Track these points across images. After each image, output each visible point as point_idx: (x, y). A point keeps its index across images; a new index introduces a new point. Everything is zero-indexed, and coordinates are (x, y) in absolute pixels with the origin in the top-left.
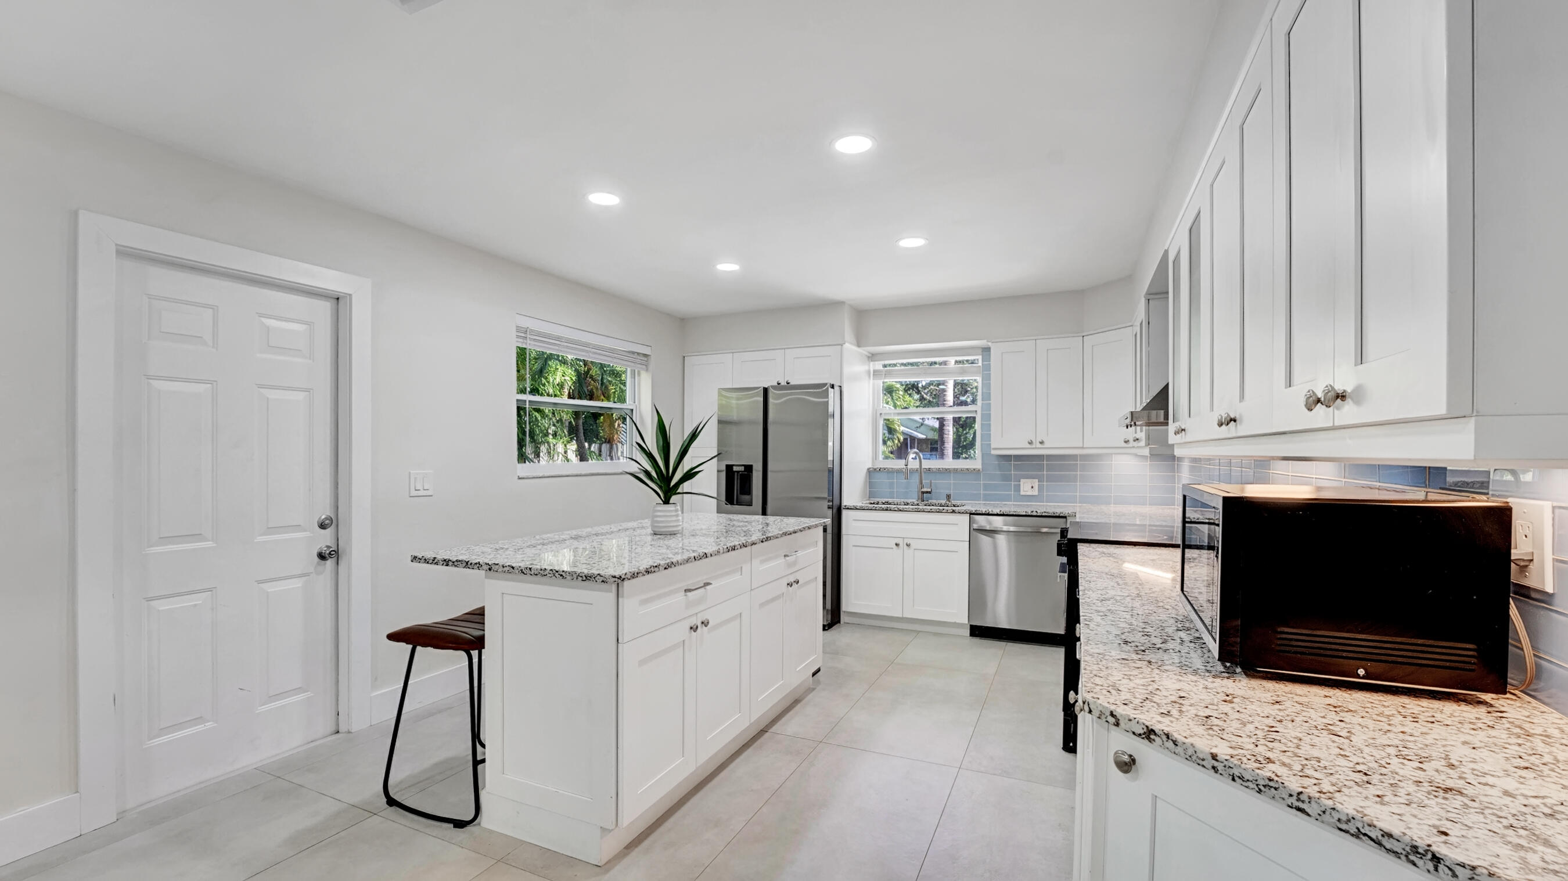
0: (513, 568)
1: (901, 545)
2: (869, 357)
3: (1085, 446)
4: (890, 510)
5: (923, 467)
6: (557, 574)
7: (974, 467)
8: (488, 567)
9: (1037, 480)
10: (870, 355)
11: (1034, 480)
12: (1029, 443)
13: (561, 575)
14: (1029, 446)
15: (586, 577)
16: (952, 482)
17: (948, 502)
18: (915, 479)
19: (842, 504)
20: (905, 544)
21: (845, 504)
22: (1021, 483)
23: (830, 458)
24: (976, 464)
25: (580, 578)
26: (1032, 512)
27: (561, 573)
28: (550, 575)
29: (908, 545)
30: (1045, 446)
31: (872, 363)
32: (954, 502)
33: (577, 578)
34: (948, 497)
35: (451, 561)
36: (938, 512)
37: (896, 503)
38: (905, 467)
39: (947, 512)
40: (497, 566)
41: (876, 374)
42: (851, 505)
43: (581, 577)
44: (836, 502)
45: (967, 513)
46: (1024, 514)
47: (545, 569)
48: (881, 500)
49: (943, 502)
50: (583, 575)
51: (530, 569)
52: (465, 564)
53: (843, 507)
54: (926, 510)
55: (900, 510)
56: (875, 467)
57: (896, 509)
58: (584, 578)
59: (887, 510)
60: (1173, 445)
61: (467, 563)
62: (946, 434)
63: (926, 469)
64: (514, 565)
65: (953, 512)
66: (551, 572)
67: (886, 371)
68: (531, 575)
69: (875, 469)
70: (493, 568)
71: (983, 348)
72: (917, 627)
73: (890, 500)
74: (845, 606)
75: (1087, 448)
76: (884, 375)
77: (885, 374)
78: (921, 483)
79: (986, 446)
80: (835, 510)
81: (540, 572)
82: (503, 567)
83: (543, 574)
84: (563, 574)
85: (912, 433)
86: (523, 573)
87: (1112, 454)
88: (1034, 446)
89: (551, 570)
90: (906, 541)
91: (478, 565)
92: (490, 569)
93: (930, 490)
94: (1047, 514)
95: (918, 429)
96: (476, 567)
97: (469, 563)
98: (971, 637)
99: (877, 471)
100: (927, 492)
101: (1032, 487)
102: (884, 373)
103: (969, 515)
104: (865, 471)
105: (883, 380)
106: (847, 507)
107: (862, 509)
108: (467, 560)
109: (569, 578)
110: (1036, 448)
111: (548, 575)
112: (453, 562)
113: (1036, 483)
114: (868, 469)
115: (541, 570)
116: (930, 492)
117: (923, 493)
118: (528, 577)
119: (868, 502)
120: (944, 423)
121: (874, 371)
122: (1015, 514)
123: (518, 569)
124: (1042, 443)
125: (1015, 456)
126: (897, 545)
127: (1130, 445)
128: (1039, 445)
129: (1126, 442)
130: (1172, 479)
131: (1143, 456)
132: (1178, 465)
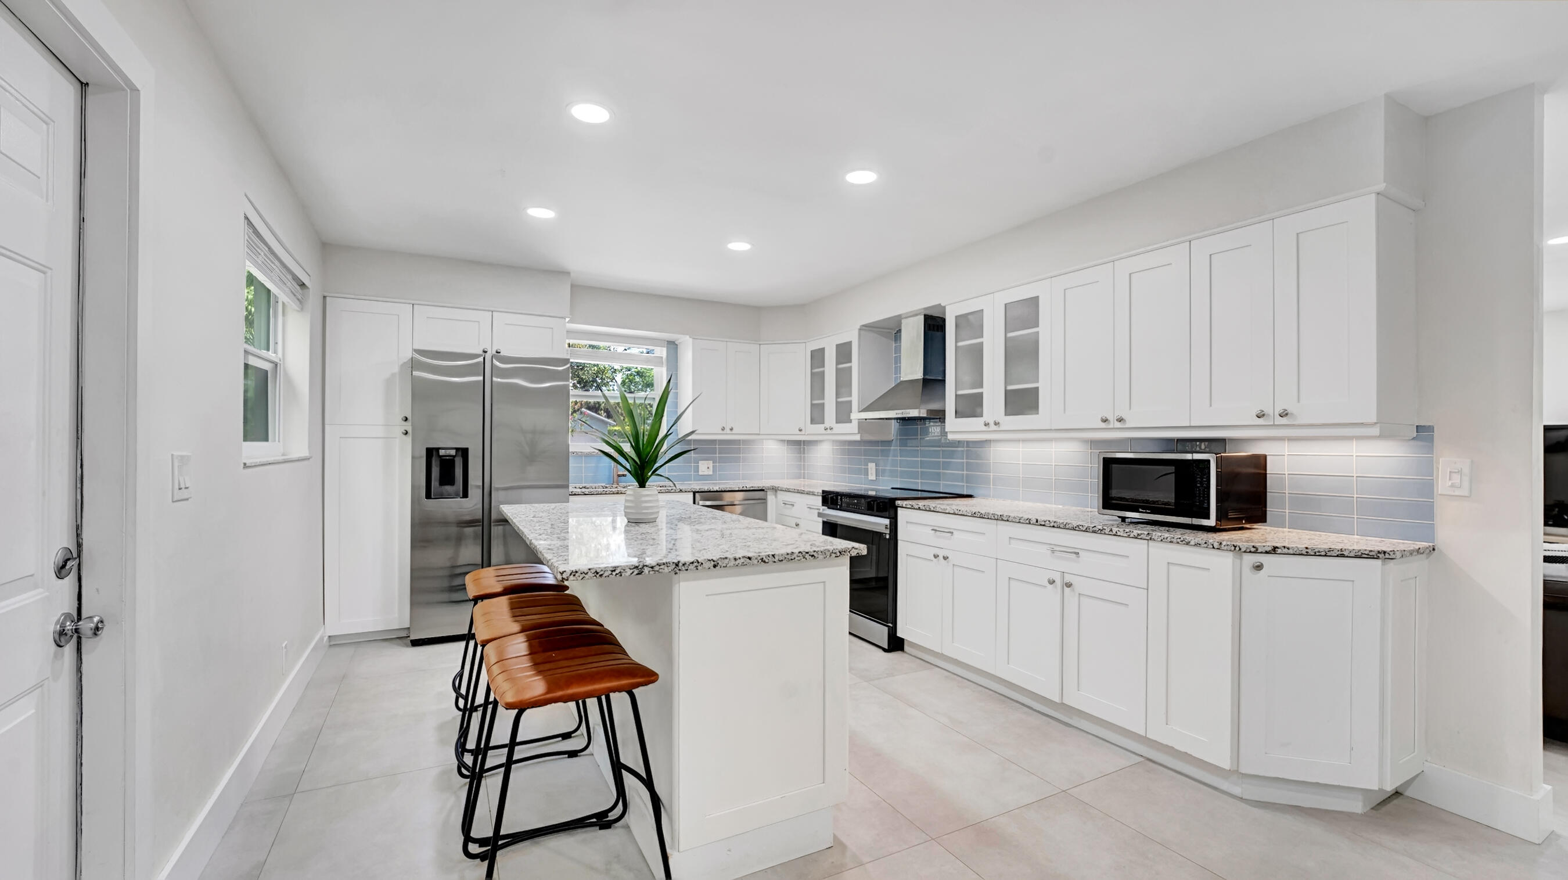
0: (750, 558)
3: (761, 433)
6: (807, 556)
8: (713, 563)
9: (712, 462)
11: (710, 461)
12: (722, 430)
13: (812, 556)
14: (722, 432)
15: (840, 553)
22: (700, 465)
25: (834, 555)
26: (743, 487)
27: (812, 554)
28: (799, 558)
30: (733, 432)
33: (830, 555)
35: (647, 566)
39: (675, 492)
40: (726, 561)
43: (835, 553)
45: (692, 491)
47: (793, 553)
50: (837, 551)
51: (773, 556)
52: (674, 566)
58: (839, 554)
61: (677, 565)
64: (750, 555)
65: (680, 491)
66: (800, 554)
68: (775, 562)
70: (720, 563)
71: (667, 341)
75: (762, 435)
81: (786, 556)
82: (735, 559)
83: (790, 558)
84: (815, 554)
86: (765, 562)
88: (725, 432)
89: (800, 552)
91: (695, 564)
92: (715, 566)
94: (753, 489)
96: (692, 567)
97: (680, 564)
101: (708, 468)
103: (692, 493)
108: (676, 561)
109: (821, 557)
110: (726, 434)
111: (797, 558)
112: (652, 567)
113: (710, 464)
115: (788, 554)
118: (770, 566)
123: (756, 559)
124: (731, 429)
127: (803, 433)
128: (729, 432)
129: (800, 430)
130: (800, 459)
131: (783, 441)
132: (804, 449)
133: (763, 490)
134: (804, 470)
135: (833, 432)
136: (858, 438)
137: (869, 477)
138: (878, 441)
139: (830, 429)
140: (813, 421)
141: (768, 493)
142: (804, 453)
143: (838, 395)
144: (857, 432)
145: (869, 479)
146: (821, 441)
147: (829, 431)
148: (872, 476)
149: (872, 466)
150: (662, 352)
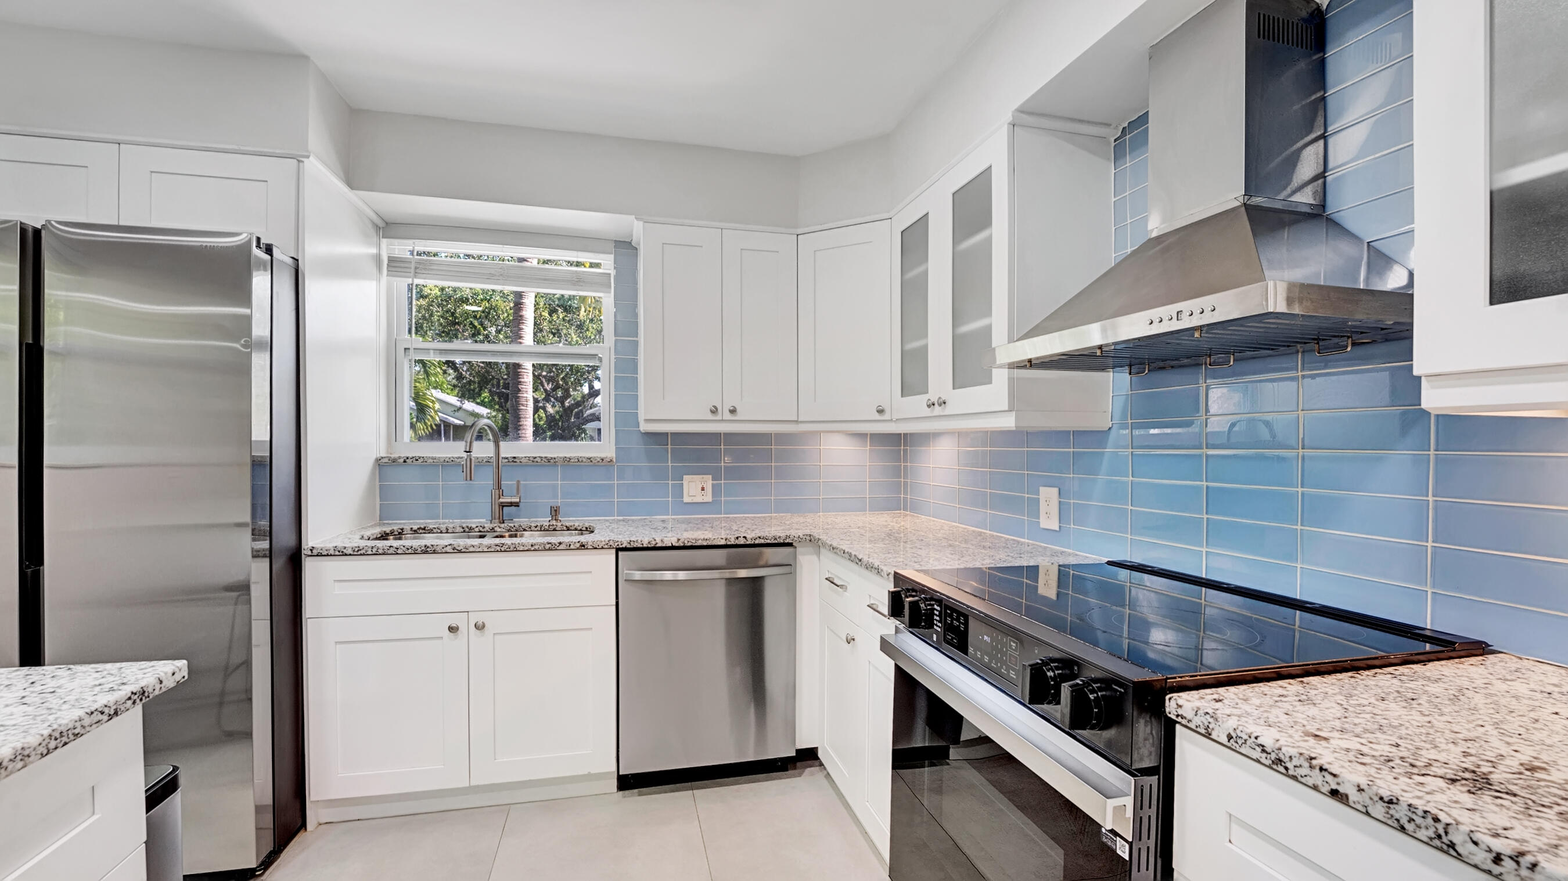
1: (463, 628)
2: (377, 228)
3: (799, 420)
4: (435, 552)
5: (503, 455)
7: (603, 455)
9: (710, 476)
10: (381, 224)
11: (708, 476)
12: (712, 412)
14: (711, 417)
16: (559, 482)
17: (554, 522)
18: (485, 480)
19: (304, 546)
20: (472, 626)
21: (311, 544)
22: (685, 483)
23: (260, 432)
24: (604, 448)
26: (737, 538)
29: (480, 627)
30: (736, 417)
31: (384, 241)
32: (568, 521)
34: (555, 512)
36: (549, 549)
37: (443, 527)
38: (465, 455)
39: (569, 548)
41: (395, 265)
42: (330, 545)
44: (284, 538)
45: (611, 547)
46: (723, 542)
48: (408, 525)
49: (545, 521)
53: (305, 551)
54: (522, 548)
55: (460, 552)
56: (393, 456)
57: (449, 549)
59: (425, 552)
60: (1419, 378)
62: (523, 405)
63: (507, 458)
65: (583, 546)
67: (419, 262)
69: (394, 461)
71: (617, 239)
72: (504, 798)
73: (431, 524)
74: (315, 791)
75: (803, 422)
76: (412, 271)
77: (416, 268)
78: (499, 487)
79: (627, 417)
80: (279, 563)
85: (447, 418)
87: (820, 432)
88: (719, 417)
90: (474, 618)
93: (518, 500)
94: (762, 541)
95: (456, 413)
98: (621, 792)
99: (400, 465)
100: (511, 504)
101: (703, 489)
102: (413, 266)
103: (614, 551)
104: (371, 462)
105: (410, 281)
106: (315, 552)
107: (358, 553)
110: (722, 421)
113: (708, 481)
114: (378, 460)
116: (517, 505)
117: (503, 506)
119: (377, 531)
120: (520, 387)
121: (392, 260)
122: (705, 543)
124: (733, 411)
125: (675, 435)
126: (452, 629)
127: (887, 416)
128: (728, 416)
129: (881, 411)
130: (897, 472)
131: (862, 436)
132: (905, 451)
133: (790, 545)
134: (906, 493)
135: (948, 410)
136: (1008, 422)
137: (1041, 520)
138: (1068, 432)
139: (940, 405)
140: (906, 390)
141: (799, 550)
142: (905, 461)
143: (957, 318)
144: (1005, 406)
145: (1042, 525)
146: (935, 435)
147: (937, 410)
148: (1049, 521)
149: (1048, 496)
150: (607, 263)
